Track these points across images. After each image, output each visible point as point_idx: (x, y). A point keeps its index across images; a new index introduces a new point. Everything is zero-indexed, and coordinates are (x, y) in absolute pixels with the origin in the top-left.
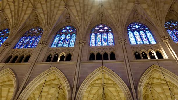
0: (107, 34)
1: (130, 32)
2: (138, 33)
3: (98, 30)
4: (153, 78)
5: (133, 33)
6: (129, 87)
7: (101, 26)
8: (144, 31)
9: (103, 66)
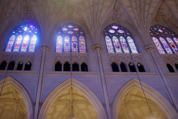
0: (78, 37)
1: (107, 37)
2: (118, 38)
3: (66, 32)
4: (131, 95)
5: (111, 38)
6: (103, 104)
7: (70, 27)
8: (124, 37)
9: (72, 78)
